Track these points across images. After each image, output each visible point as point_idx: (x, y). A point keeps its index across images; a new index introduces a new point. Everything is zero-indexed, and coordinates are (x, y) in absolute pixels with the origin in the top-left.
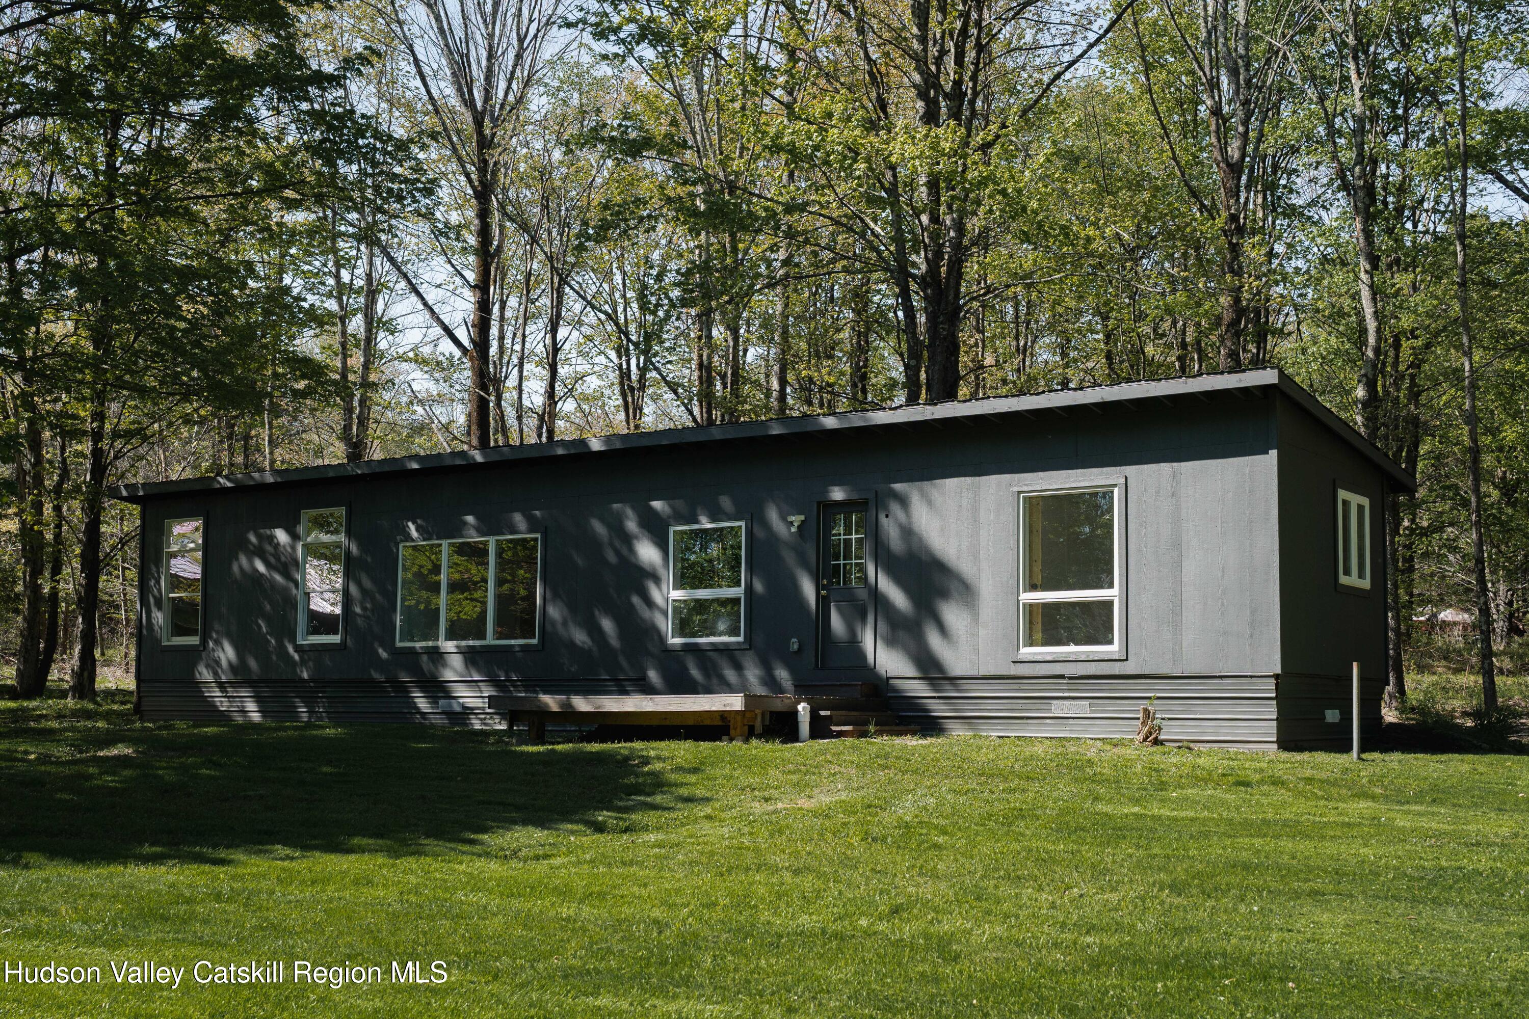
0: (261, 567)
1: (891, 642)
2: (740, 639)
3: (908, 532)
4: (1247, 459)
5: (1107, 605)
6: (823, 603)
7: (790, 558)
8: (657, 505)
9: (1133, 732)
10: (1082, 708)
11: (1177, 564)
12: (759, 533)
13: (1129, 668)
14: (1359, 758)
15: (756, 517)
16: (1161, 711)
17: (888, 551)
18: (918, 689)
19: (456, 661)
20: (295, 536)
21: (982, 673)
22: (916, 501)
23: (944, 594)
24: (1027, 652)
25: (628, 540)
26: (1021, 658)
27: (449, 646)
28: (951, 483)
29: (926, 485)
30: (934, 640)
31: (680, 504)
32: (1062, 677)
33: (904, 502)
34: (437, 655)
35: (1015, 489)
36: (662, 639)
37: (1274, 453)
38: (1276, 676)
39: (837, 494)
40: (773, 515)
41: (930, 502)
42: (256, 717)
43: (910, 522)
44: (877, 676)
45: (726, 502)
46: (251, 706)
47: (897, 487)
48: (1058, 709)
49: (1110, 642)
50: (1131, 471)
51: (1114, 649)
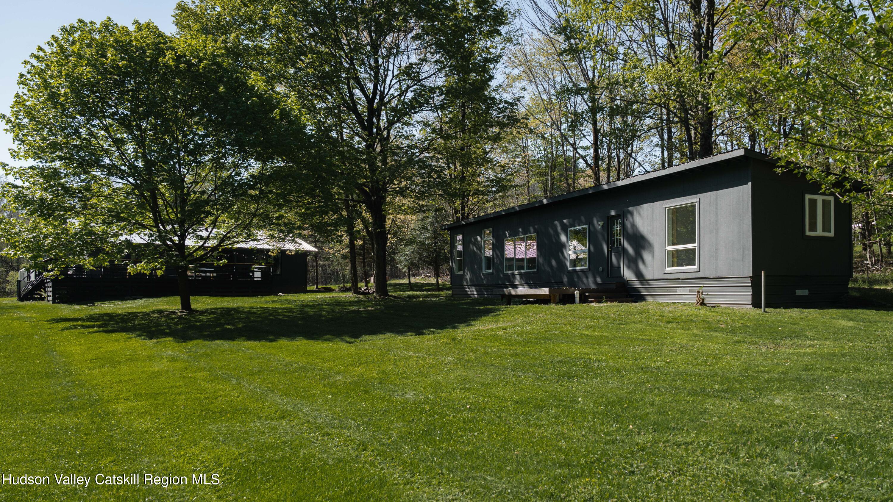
0: (475, 249)
1: (629, 267)
2: (586, 267)
3: (633, 225)
4: (741, 187)
5: (693, 250)
6: (610, 253)
7: (600, 237)
8: (565, 221)
9: (694, 300)
10: (686, 291)
11: (717, 233)
12: (592, 229)
13: (701, 275)
14: (765, 311)
15: (590, 223)
16: (705, 291)
17: (627, 232)
18: (637, 284)
19: (518, 277)
20: (481, 238)
21: (655, 278)
22: (635, 213)
23: (644, 248)
24: (668, 269)
25: (558, 235)
26: (666, 272)
27: (516, 272)
28: (645, 206)
29: (638, 207)
30: (641, 266)
31: (571, 220)
32: (679, 279)
33: (632, 214)
34: (513, 275)
35: (664, 206)
36: (567, 268)
37: (750, 184)
38: (750, 277)
39: (613, 213)
40: (595, 222)
41: (639, 214)
42: (476, 296)
43: (633, 222)
44: (624, 280)
45: (583, 218)
46: (475, 293)
47: (630, 208)
48: (679, 291)
49: (695, 265)
50: (701, 196)
51: (695, 268)
